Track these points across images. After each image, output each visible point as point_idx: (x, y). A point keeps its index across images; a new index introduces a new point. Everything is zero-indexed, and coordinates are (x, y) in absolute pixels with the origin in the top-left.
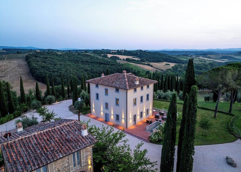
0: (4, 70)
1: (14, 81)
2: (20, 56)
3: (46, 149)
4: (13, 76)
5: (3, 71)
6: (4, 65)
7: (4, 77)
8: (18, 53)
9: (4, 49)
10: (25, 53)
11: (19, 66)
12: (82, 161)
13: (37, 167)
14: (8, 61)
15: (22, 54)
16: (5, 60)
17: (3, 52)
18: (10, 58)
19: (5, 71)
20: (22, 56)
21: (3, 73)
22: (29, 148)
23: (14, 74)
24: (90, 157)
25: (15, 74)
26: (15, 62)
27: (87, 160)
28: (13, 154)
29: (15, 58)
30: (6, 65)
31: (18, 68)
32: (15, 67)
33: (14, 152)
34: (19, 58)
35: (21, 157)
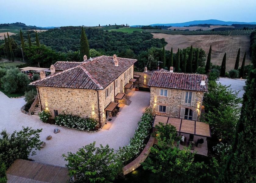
0: (224, 45)
1: (229, 58)
2: (245, 32)
3: (171, 82)
4: (230, 53)
5: (222, 47)
6: (226, 41)
7: (221, 52)
8: (245, 29)
9: (233, 25)
10: (252, 29)
11: (241, 43)
12: (192, 101)
13: (160, 86)
14: (231, 37)
15: (249, 30)
16: (229, 36)
17: (231, 28)
18: (234, 34)
19: (224, 47)
20: (248, 32)
21: (222, 48)
22: (164, 78)
23: (231, 51)
24: (199, 102)
25: (233, 51)
26: (237, 38)
27: (196, 103)
28: (155, 77)
29: (239, 35)
30: (228, 41)
31: (238, 45)
32: (235, 44)
33: (156, 77)
34: (244, 34)
35: (157, 80)
